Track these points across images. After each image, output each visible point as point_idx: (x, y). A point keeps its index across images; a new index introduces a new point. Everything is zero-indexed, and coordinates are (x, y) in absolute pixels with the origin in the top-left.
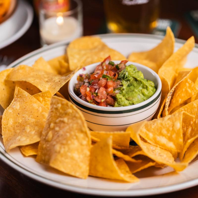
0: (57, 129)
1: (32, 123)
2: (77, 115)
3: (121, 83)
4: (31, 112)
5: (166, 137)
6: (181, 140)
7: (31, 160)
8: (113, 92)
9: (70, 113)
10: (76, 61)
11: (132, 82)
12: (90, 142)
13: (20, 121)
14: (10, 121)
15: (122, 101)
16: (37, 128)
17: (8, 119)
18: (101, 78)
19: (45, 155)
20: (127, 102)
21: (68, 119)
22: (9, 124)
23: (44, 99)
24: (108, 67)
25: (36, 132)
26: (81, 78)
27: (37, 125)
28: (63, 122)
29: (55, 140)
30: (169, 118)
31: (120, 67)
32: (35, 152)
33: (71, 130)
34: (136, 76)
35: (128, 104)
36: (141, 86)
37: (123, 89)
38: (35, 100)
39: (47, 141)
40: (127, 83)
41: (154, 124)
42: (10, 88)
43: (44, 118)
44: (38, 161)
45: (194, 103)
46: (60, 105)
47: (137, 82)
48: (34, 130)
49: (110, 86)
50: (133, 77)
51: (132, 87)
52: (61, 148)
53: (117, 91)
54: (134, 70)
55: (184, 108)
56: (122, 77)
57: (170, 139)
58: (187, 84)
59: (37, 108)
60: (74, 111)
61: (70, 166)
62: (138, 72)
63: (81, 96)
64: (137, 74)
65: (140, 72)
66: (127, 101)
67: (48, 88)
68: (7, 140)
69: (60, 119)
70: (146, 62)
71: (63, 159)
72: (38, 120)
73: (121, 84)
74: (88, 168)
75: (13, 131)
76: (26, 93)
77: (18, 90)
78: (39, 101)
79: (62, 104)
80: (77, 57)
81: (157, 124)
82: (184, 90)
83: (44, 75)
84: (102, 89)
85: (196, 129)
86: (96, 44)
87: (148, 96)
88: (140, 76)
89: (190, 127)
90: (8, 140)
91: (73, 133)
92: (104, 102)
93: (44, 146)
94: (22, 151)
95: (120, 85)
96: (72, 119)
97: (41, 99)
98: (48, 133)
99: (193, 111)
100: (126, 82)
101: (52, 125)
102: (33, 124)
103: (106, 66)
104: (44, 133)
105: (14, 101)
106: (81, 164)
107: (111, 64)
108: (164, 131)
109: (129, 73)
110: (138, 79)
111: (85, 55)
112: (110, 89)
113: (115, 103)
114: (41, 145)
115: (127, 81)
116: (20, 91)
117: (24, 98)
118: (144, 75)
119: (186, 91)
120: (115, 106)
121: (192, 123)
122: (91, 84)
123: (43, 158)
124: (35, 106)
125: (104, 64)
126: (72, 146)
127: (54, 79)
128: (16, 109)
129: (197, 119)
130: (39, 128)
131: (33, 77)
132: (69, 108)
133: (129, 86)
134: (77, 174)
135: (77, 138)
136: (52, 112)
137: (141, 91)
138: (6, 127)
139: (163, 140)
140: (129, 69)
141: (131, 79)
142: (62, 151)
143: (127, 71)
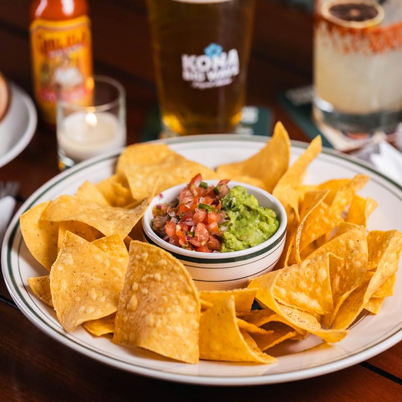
0: (145, 291)
1: (98, 284)
2: (176, 268)
3: (227, 214)
4: (94, 268)
5: (306, 294)
6: (330, 296)
7: (105, 341)
8: (217, 230)
9: (164, 265)
10: (139, 184)
11: (243, 212)
12: (200, 307)
13: (79, 283)
14: (63, 283)
15: (232, 243)
16: (107, 292)
17: (60, 281)
18: (197, 210)
19: (128, 332)
20: (239, 244)
21: (162, 275)
22: (62, 289)
23: (110, 246)
24: (200, 191)
25: (107, 298)
26: (158, 210)
27: (107, 288)
28: (154, 280)
29: (145, 308)
30: (308, 264)
31: (220, 191)
32: (110, 329)
33: (169, 290)
34: (247, 202)
35: (241, 247)
36: (257, 218)
37: (231, 225)
38: (95, 248)
39: (129, 311)
40: (236, 214)
41: (285, 275)
42: (47, 232)
43: (116, 276)
44: (115, 343)
45: (340, 239)
46: (146, 255)
47: (252, 212)
48: (103, 295)
49: (212, 221)
50: (244, 205)
51: (244, 221)
52: (155, 319)
53: (223, 228)
54: (243, 193)
55: (324, 247)
56: (227, 206)
57: (313, 296)
58: (322, 211)
59: (102, 261)
60: (170, 262)
61: (171, 345)
62: (249, 196)
63: (166, 238)
64: (248, 199)
65: (253, 197)
66: (239, 242)
67: (113, 229)
68: (63, 313)
69: (147, 276)
70: (246, 178)
71: (161, 335)
72: (107, 280)
73: (226, 217)
74: (197, 348)
75: (69, 299)
76: (80, 240)
77: (67, 236)
78: (103, 250)
79: (150, 253)
80: (140, 177)
81: (291, 275)
82: (317, 219)
83: (98, 209)
84: (200, 226)
85: (348, 278)
86: (163, 155)
87: (269, 232)
88: (254, 203)
89: (337, 275)
90: (65, 313)
91: (173, 296)
92: (205, 245)
93: (126, 318)
94: (88, 329)
95: (226, 219)
96: (169, 274)
97: (105, 247)
98: (129, 298)
99: (340, 251)
100: (234, 214)
101: (136, 286)
102: (99, 287)
103: (197, 190)
104: (122, 299)
105: (62, 253)
106: (188, 342)
107: (203, 186)
108: (303, 285)
109: (238, 200)
110: (253, 207)
111: (151, 173)
112: (213, 226)
113: (222, 246)
114: (119, 317)
115: (235, 211)
116: (70, 236)
117: (79, 246)
118: (258, 202)
119: (322, 221)
120: (222, 251)
121: (339, 269)
122: (181, 219)
123: (126, 337)
124: (99, 258)
125: (193, 187)
126: (173, 316)
127: (118, 215)
128: (69, 265)
129: (347, 264)
130: (110, 292)
131: (84, 213)
132: (161, 258)
133: (238, 219)
134: (183, 358)
135: (180, 302)
136: (134, 265)
137: (259, 225)
138: (58, 294)
139: (303, 298)
140: (236, 193)
141: (242, 208)
142: (159, 324)
143: (234, 197)
